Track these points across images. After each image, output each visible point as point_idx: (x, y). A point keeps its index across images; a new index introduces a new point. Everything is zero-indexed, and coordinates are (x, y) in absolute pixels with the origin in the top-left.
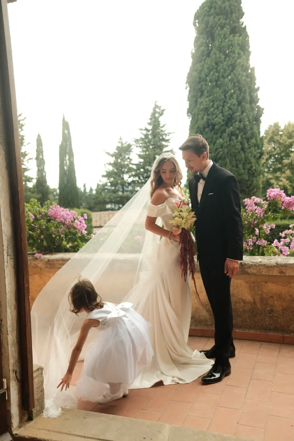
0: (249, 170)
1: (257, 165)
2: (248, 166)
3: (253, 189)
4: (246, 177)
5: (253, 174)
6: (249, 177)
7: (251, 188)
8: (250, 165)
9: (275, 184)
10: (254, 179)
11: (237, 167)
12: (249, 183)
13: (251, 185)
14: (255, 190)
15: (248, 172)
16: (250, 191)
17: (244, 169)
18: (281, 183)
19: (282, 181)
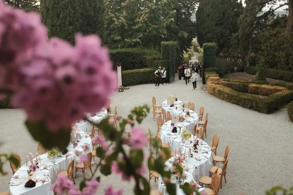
0: (94, 7)
1: (101, 4)
2: (94, 5)
3: (99, 23)
4: (93, 14)
5: (98, 11)
6: (95, 14)
7: (97, 24)
8: (95, 3)
9: (116, 21)
10: (99, 15)
11: (84, 4)
12: (95, 18)
13: (96, 21)
14: (100, 25)
15: (94, 9)
16: (96, 25)
17: (90, 6)
18: (120, 21)
19: (121, 19)
